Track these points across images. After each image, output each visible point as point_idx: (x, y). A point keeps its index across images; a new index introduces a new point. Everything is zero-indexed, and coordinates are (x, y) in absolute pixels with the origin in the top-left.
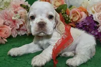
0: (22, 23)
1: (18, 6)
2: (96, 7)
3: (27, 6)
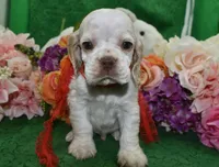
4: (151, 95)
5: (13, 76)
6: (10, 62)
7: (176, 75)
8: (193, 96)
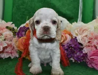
0: (6, 45)
1: (4, 28)
2: (78, 30)
3: (13, 28)
4: (66, 46)
5: (5, 40)
6: (4, 34)
7: (76, 37)
8: (84, 46)
